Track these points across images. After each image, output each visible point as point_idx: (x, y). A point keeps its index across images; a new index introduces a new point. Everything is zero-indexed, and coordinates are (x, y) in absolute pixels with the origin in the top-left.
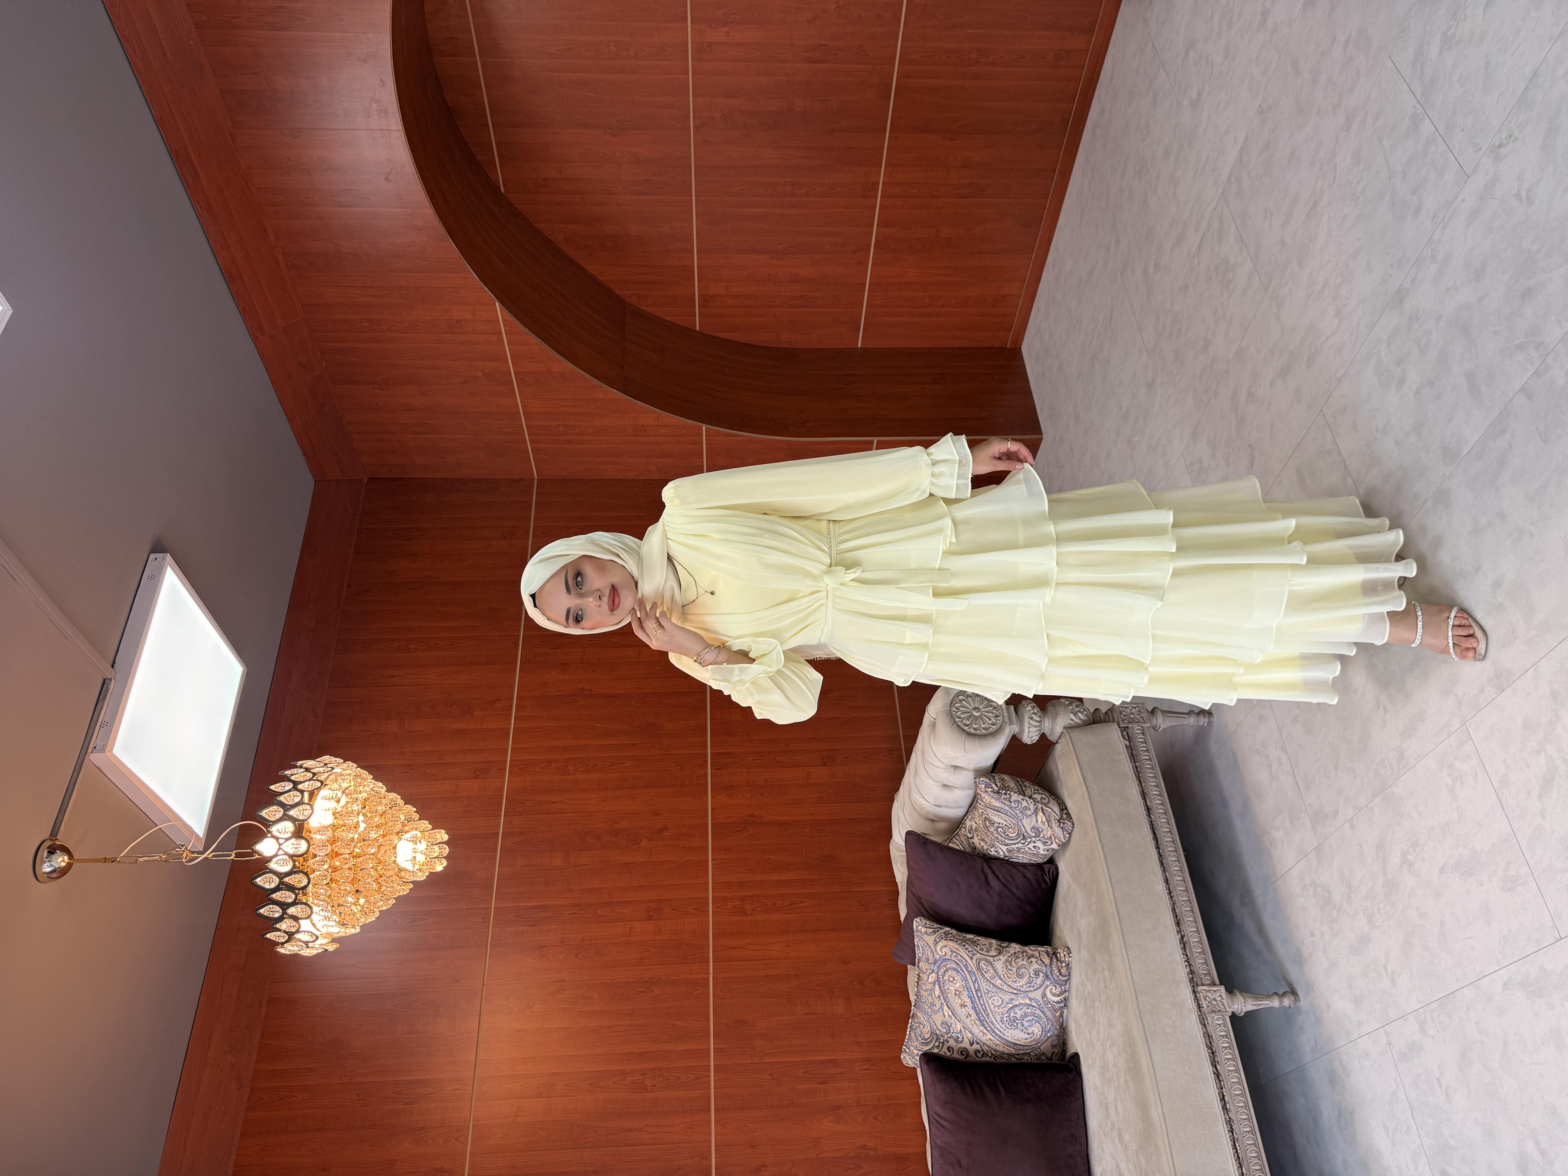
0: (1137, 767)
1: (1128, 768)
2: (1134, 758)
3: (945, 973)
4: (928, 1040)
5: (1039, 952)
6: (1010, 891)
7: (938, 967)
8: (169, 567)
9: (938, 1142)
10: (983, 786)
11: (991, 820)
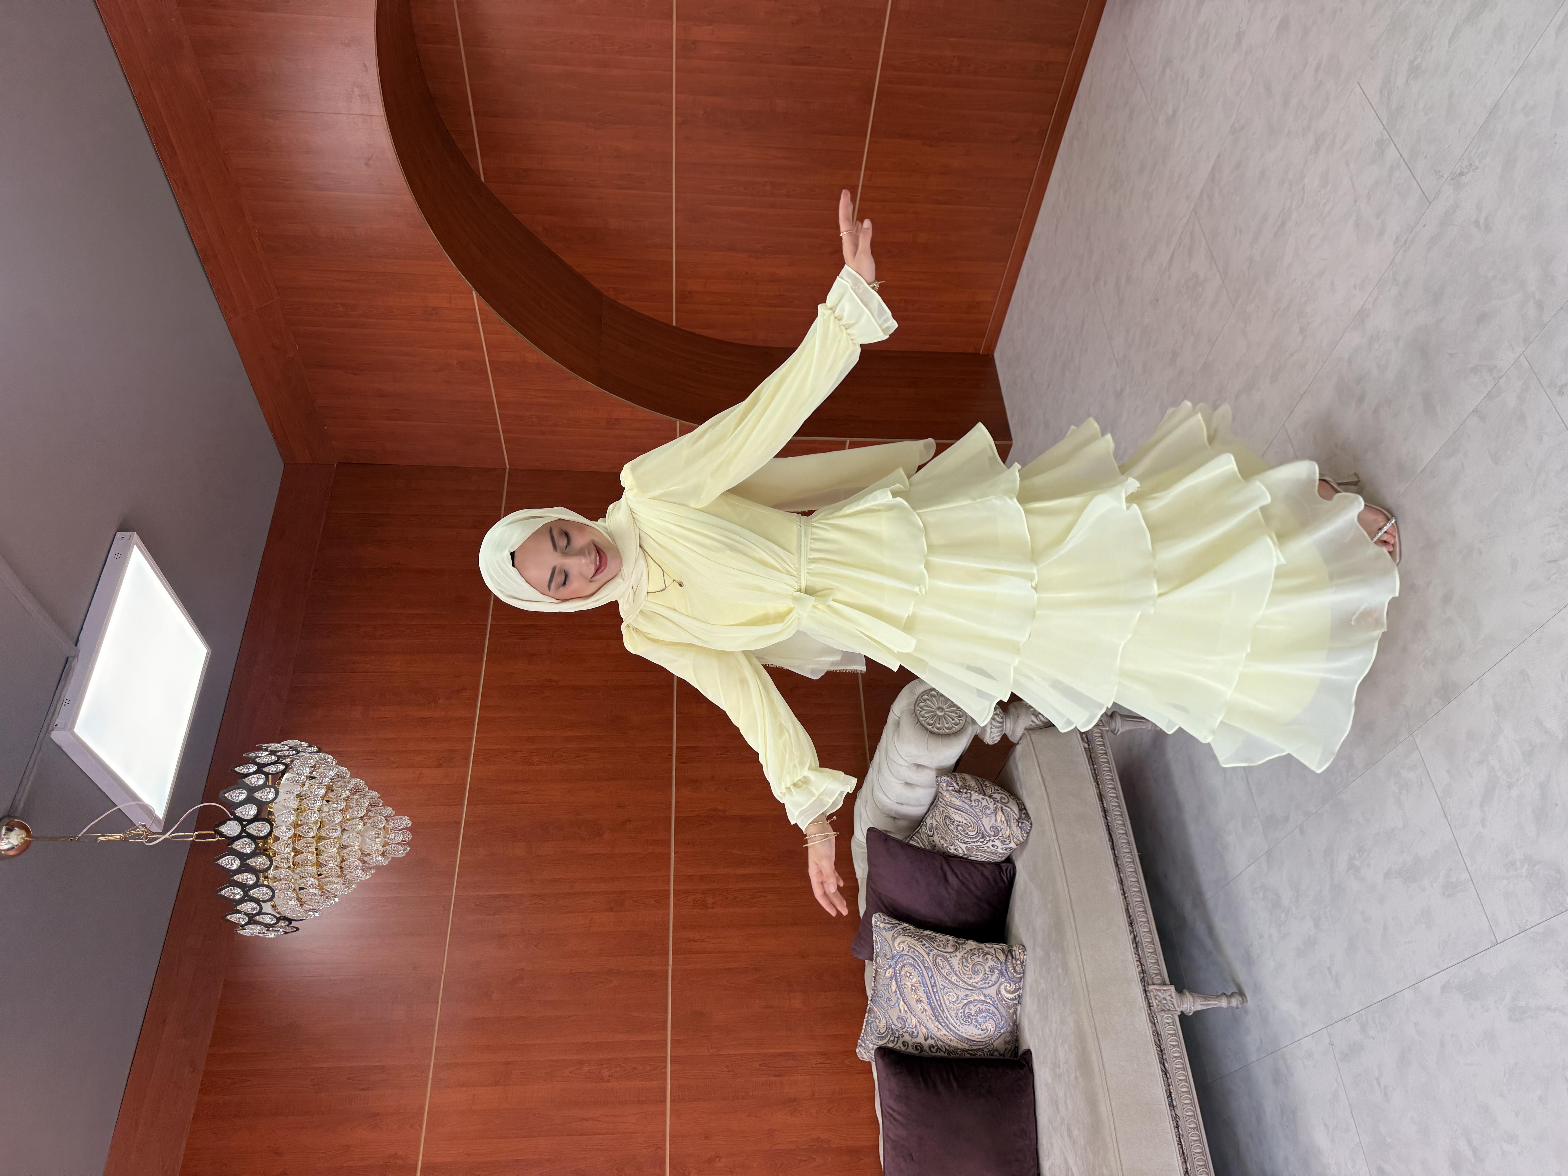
0: (1095, 770)
1: (1086, 770)
2: (1092, 761)
3: (902, 968)
4: (884, 1035)
5: (995, 949)
6: (968, 888)
7: (896, 962)
8: (135, 548)
9: (891, 1135)
10: (945, 785)
11: (952, 818)
